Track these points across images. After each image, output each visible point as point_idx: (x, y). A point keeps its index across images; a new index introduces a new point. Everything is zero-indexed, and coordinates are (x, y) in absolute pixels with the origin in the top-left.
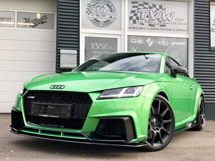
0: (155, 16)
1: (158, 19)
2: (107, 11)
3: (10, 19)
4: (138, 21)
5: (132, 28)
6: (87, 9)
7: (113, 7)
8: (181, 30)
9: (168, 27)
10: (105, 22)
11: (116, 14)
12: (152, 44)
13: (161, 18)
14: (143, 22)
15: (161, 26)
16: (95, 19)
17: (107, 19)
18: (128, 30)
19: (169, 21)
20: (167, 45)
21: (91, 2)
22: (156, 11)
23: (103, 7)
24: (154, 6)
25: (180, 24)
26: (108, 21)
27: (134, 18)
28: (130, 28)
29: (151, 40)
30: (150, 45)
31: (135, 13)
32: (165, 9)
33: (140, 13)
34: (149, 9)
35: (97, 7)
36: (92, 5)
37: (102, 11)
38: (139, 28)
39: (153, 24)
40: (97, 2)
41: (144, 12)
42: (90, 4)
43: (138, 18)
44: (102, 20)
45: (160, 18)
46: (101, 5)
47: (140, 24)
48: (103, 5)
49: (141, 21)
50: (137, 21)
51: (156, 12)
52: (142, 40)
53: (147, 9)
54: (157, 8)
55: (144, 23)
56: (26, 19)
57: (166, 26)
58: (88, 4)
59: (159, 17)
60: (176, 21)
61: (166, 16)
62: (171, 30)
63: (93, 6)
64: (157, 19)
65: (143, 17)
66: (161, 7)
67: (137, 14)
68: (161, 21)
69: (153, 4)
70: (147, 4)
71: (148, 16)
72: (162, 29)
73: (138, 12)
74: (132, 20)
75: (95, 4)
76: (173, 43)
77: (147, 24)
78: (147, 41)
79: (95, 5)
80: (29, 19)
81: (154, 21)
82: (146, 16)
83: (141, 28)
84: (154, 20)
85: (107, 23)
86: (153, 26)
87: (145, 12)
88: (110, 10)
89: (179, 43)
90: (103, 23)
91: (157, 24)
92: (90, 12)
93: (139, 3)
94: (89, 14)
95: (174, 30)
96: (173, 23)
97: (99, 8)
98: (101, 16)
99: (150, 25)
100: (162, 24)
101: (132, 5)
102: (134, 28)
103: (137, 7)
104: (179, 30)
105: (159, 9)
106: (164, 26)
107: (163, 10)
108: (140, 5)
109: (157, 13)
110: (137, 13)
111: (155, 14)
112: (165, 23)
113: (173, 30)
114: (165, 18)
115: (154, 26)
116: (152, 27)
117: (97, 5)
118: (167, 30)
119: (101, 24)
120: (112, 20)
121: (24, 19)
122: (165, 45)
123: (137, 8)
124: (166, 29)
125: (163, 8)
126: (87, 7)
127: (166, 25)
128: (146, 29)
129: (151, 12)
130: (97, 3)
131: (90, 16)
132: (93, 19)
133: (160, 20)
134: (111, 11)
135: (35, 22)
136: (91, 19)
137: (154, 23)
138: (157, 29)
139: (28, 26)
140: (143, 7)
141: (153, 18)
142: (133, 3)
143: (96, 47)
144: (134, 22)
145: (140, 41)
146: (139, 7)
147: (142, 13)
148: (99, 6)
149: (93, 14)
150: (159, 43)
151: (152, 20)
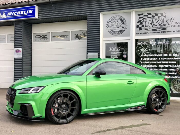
0: (157, 22)
1: (160, 25)
2: (120, 24)
3: (67, 36)
4: (143, 28)
5: (139, 34)
7: (124, 21)
9: (168, 29)
10: (118, 32)
11: (126, 25)
12: (155, 44)
13: (162, 23)
14: (147, 28)
15: (162, 29)
16: (112, 31)
18: (136, 36)
19: (169, 25)
21: (109, 19)
23: (117, 21)
24: (156, 15)
25: (179, 26)
26: (121, 30)
27: (140, 26)
28: (137, 34)
30: (153, 45)
31: (141, 22)
33: (145, 22)
34: (152, 18)
35: (113, 22)
36: (110, 22)
37: (117, 24)
38: (144, 33)
39: (156, 29)
42: (108, 21)
44: (117, 30)
45: (161, 23)
47: (145, 30)
48: (117, 20)
50: (142, 28)
51: (158, 20)
52: (146, 42)
53: (151, 18)
54: (158, 16)
55: (149, 29)
57: (167, 29)
58: (107, 21)
59: (160, 23)
60: (175, 24)
61: (167, 21)
62: (171, 32)
63: (111, 22)
64: (159, 24)
65: (147, 24)
66: (162, 15)
68: (162, 26)
70: (150, 14)
71: (151, 24)
73: (143, 21)
76: (173, 42)
77: (151, 29)
78: (150, 42)
79: (112, 21)
80: (77, 35)
81: (156, 27)
83: (146, 33)
84: (156, 26)
86: (156, 30)
87: (149, 21)
88: (122, 23)
89: (179, 42)
91: (159, 28)
92: (109, 26)
93: (144, 14)
94: (108, 28)
95: (174, 31)
96: (172, 26)
97: (115, 22)
98: (116, 28)
99: (153, 30)
100: (163, 28)
101: (138, 17)
102: (140, 33)
103: (142, 17)
104: (178, 31)
105: (160, 17)
106: (165, 29)
107: (164, 17)
108: (145, 16)
109: (159, 20)
110: (142, 22)
111: (157, 21)
112: (166, 27)
114: (165, 23)
115: (157, 30)
116: (155, 31)
117: (113, 21)
118: (168, 32)
119: (116, 33)
120: (124, 30)
121: (75, 35)
122: (166, 44)
124: (166, 32)
125: (164, 15)
126: (106, 23)
127: (166, 28)
129: (154, 20)
130: (113, 20)
132: (110, 30)
133: (161, 25)
134: (123, 23)
135: (81, 36)
136: (109, 31)
137: (156, 28)
138: (159, 32)
139: (77, 39)
140: (147, 17)
141: (156, 24)
142: (139, 15)
143: (113, 49)
144: (140, 29)
145: (145, 43)
146: (144, 17)
147: (146, 21)
148: (115, 21)
149: (111, 27)
150: (161, 43)
151: (154, 26)
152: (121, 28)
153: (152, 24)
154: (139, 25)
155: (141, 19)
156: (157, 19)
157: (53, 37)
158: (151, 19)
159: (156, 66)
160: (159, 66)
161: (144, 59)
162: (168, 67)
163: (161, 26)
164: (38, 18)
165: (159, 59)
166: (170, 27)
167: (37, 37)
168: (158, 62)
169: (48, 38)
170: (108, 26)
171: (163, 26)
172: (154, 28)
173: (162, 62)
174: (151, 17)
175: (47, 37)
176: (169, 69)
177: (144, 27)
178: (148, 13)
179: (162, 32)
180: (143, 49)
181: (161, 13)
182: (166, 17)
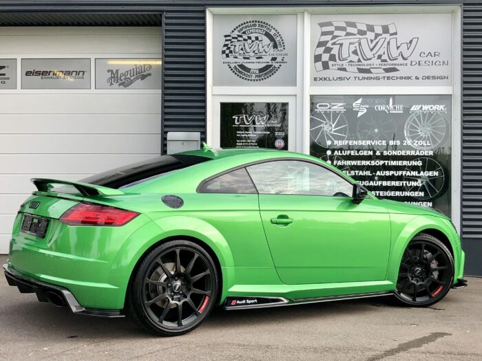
0: (372, 50)
1: (380, 57)
2: (266, 48)
3: (81, 74)
4: (335, 63)
5: (321, 79)
6: (225, 45)
7: (279, 38)
8: (434, 78)
9: (403, 71)
10: (261, 70)
11: (284, 52)
12: (365, 111)
13: (386, 53)
14: (345, 64)
15: (387, 70)
16: (242, 66)
17: (265, 64)
18: (312, 85)
19: (404, 59)
20: (399, 112)
21: (233, 31)
22: (376, 38)
23: (257, 38)
25: (431, 64)
26: (267, 67)
27: (325, 58)
28: (315, 79)
30: (360, 114)
31: (328, 46)
32: (396, 34)
33: (339, 46)
34: (358, 36)
35: (245, 40)
36: (233, 38)
37: (256, 48)
38: (335, 79)
39: (368, 67)
40: (244, 30)
41: (346, 43)
42: (229, 36)
43: (333, 58)
44: (255, 66)
45: (384, 53)
46: (253, 36)
47: (339, 69)
48: (257, 35)
49: (341, 63)
50: (331, 63)
51: (374, 42)
52: (343, 104)
53: (354, 37)
54: (376, 32)
55: (348, 68)
56: (112, 71)
57: (397, 70)
58: (226, 36)
59: (380, 53)
60: (420, 59)
61: (398, 48)
62: (409, 78)
63: (236, 38)
64: (376, 56)
65: (345, 55)
66: (386, 30)
67: (332, 48)
68: (385, 61)
69: (367, 25)
70: (353, 25)
71: (355, 52)
72: (388, 78)
73: (334, 44)
74: (320, 63)
75: (240, 34)
76: (414, 106)
77: (355, 69)
78: (354, 105)
79: (241, 36)
80: (117, 71)
81: (368, 62)
82: (351, 51)
83: (340, 79)
84: (370, 59)
85: (267, 71)
86: (368, 71)
87: (350, 44)
88: (272, 44)
89: (429, 107)
90: (257, 72)
91: (378, 66)
93: (336, 24)
94: (227, 56)
95: (417, 78)
96: (414, 63)
97: (249, 41)
98: (253, 59)
99: (361, 71)
100: (388, 67)
101: (319, 30)
102: (325, 79)
103: (331, 33)
104: (428, 78)
105: (381, 35)
106: (394, 70)
107: (391, 35)
108: (338, 28)
109: (378, 42)
110: (331, 46)
111: (371, 46)
112: (395, 65)
113: (413, 78)
114: (395, 53)
115: (371, 73)
116: (366, 75)
117: (245, 37)
118: (401, 78)
119: (254, 75)
120: (277, 65)
122: (396, 112)
123: (331, 36)
124: (397, 78)
125: (391, 31)
127: (397, 67)
128: (352, 79)
129: (364, 42)
130: (244, 33)
131: (231, 59)
132: (236, 65)
133: (383, 58)
134: (275, 46)
135: (129, 76)
136: (232, 66)
137: (370, 65)
138: (378, 78)
139: (116, 85)
140: (344, 33)
141: (369, 54)
142: (322, 25)
143: (242, 122)
144: (326, 66)
145: (338, 107)
146: (336, 33)
147: (341, 45)
148: (250, 38)
149: (237, 55)
150: (382, 108)
151: (365, 60)
152: (267, 59)
153: (358, 55)
154: (320, 55)
155: (328, 38)
157: (28, 73)
158: (354, 39)
159: (370, 174)
160: (378, 172)
161: (336, 153)
162: (402, 175)
163: (382, 61)
165: (378, 153)
166: (406, 65)
168: (373, 163)
169: (8, 78)
170: (227, 51)
171: (388, 60)
172: (364, 65)
173: (386, 162)
174: (355, 35)
175: (4, 75)
176: (404, 182)
177: (335, 61)
179: (386, 78)
180: (326, 124)
181: (384, 24)
182: (395, 36)
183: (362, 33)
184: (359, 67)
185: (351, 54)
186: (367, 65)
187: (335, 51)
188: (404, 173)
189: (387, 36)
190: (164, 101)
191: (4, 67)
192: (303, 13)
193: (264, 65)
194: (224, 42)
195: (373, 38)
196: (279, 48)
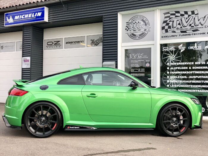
0: (187, 22)
2: (142, 26)
3: (82, 42)
5: (164, 37)
7: (147, 21)
9: (201, 31)
10: (140, 35)
11: (150, 27)
12: (184, 49)
14: (175, 29)
15: (194, 31)
16: (133, 34)
18: (161, 39)
19: (202, 25)
20: (200, 49)
21: (129, 20)
22: (188, 17)
23: (139, 22)
27: (166, 27)
28: (162, 37)
29: (183, 46)
30: (182, 51)
31: (167, 22)
32: (198, 14)
34: (181, 17)
35: (134, 23)
36: (130, 23)
37: (138, 26)
38: (171, 36)
39: (185, 30)
40: (134, 19)
41: (175, 20)
44: (138, 33)
45: (192, 23)
47: (172, 32)
48: (138, 21)
49: (173, 29)
50: (169, 30)
52: (174, 47)
53: (179, 17)
54: (189, 14)
55: (176, 31)
56: (92, 40)
57: (199, 30)
58: (127, 23)
61: (199, 20)
62: (204, 33)
65: (175, 25)
66: (193, 12)
67: (169, 23)
69: (184, 12)
70: (178, 12)
71: (179, 24)
72: (194, 34)
73: (170, 21)
74: (164, 30)
76: (206, 46)
77: (179, 31)
78: (179, 47)
79: (132, 22)
80: (94, 40)
81: (185, 28)
83: (173, 36)
84: (186, 26)
85: (142, 35)
86: (185, 32)
87: (177, 20)
88: (144, 24)
91: (189, 29)
92: (129, 29)
93: (171, 13)
94: (127, 30)
96: (206, 26)
97: (136, 24)
98: (137, 31)
99: (182, 32)
100: (194, 29)
101: (164, 16)
102: (166, 37)
105: (191, 15)
106: (197, 30)
108: (172, 14)
109: (189, 19)
110: (169, 22)
112: (198, 28)
113: (206, 33)
115: (187, 32)
116: (184, 34)
117: (134, 22)
118: (200, 34)
119: (137, 37)
120: (146, 32)
121: (91, 40)
122: (198, 49)
123: (169, 18)
124: (198, 34)
125: (196, 13)
127: (199, 29)
128: (178, 36)
129: (183, 19)
130: (134, 21)
131: (129, 32)
133: (192, 25)
134: (146, 25)
135: (97, 42)
136: (129, 34)
137: (186, 29)
138: (190, 35)
139: (93, 45)
140: (175, 16)
142: (165, 14)
143: (133, 57)
144: (167, 31)
145: (172, 48)
146: (171, 16)
147: (173, 21)
148: (136, 22)
149: (131, 30)
150: (192, 48)
151: (184, 27)
152: (143, 30)
153: (181, 25)
154: (164, 27)
155: (168, 19)
156: (187, 18)
157: (67, 43)
159: (186, 78)
160: (190, 76)
161: (171, 68)
163: (192, 27)
164: (48, 21)
165: (190, 68)
166: (203, 27)
167: (48, 44)
168: (188, 72)
170: (127, 29)
171: (194, 26)
172: (183, 29)
173: (194, 72)
175: (60, 44)
176: (202, 81)
177: (171, 28)
178: (175, 11)
179: (193, 34)
180: (171, 56)
181: (192, 10)
182: (197, 15)
183: (182, 15)
184: (181, 30)
185: (177, 25)
186: (185, 29)
187: (170, 24)
188: (202, 77)
189: (194, 15)
190: (103, 50)
191: (60, 41)
192: (156, 10)
193: (141, 33)
194: (126, 25)
195: (187, 17)
196: (147, 25)
